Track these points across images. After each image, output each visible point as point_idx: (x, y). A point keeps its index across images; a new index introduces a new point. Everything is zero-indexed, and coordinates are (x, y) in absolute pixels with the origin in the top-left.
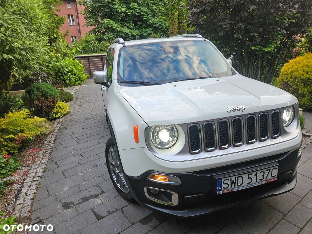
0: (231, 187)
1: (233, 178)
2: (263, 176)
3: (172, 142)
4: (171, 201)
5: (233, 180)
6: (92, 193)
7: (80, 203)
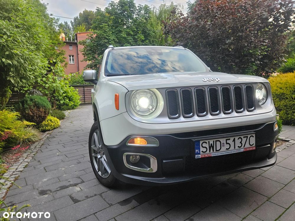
0: (210, 151)
1: (211, 142)
2: (241, 142)
3: (152, 110)
4: (150, 167)
5: (211, 144)
6: (71, 183)
7: (58, 190)
